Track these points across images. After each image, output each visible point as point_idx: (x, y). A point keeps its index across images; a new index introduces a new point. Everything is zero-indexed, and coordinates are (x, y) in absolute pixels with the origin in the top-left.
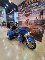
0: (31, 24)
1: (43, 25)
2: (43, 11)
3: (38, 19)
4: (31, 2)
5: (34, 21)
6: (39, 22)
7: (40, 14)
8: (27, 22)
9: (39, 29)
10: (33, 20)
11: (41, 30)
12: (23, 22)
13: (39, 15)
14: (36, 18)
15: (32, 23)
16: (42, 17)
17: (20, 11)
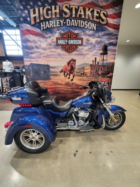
0: (83, 74)
1: (109, 75)
2: (107, 47)
3: (98, 63)
4: (79, 13)
5: (91, 65)
6: (101, 70)
7: (101, 52)
8: (69, 68)
9: (103, 83)
10: (87, 62)
11: (106, 86)
12: (53, 68)
13: (101, 54)
14: (94, 59)
15: (86, 71)
16: (106, 58)
17: (33, 25)
